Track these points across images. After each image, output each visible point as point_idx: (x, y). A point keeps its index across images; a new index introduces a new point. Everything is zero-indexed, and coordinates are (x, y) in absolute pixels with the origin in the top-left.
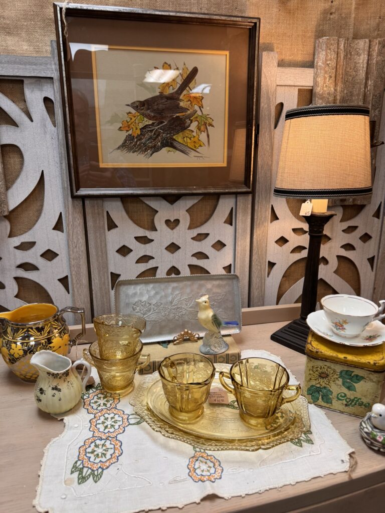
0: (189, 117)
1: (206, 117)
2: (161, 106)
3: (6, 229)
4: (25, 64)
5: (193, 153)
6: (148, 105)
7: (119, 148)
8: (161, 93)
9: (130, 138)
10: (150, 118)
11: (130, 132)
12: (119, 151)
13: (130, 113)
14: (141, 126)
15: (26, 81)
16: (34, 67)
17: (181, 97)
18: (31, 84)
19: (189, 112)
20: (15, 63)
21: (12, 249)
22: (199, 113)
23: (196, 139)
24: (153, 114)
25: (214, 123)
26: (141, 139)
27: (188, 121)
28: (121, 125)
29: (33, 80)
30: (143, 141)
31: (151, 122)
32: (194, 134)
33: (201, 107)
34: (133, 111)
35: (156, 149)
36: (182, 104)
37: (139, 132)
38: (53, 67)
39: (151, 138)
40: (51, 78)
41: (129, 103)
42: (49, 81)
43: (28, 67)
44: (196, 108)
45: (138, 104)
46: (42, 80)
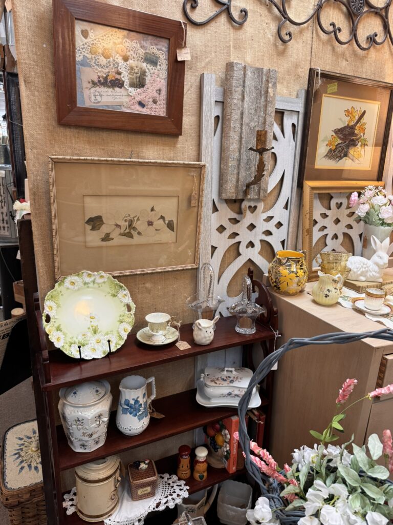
0: (357, 140)
1: (365, 140)
2: (347, 133)
3: (261, 208)
4: (288, 103)
5: (357, 161)
6: (342, 131)
7: (324, 157)
8: (348, 124)
9: (330, 151)
10: (341, 139)
11: (331, 147)
12: (324, 158)
13: (333, 135)
14: (336, 144)
15: (286, 113)
16: (292, 104)
17: (356, 128)
18: (288, 114)
19: (358, 137)
20: (284, 101)
21: (262, 221)
22: (362, 137)
23: (359, 153)
24: (342, 137)
25: (368, 144)
26: (335, 152)
27: (357, 142)
28: (327, 143)
29: (289, 112)
30: (336, 153)
31: (341, 142)
32: (359, 150)
33: (364, 134)
34: (334, 134)
35: (341, 158)
36: (356, 132)
37: (335, 147)
38: (301, 105)
39: (339, 151)
40: (298, 112)
41: (333, 130)
42: (297, 113)
43: (289, 104)
44: (362, 134)
45: (337, 130)
46: (293, 113)
